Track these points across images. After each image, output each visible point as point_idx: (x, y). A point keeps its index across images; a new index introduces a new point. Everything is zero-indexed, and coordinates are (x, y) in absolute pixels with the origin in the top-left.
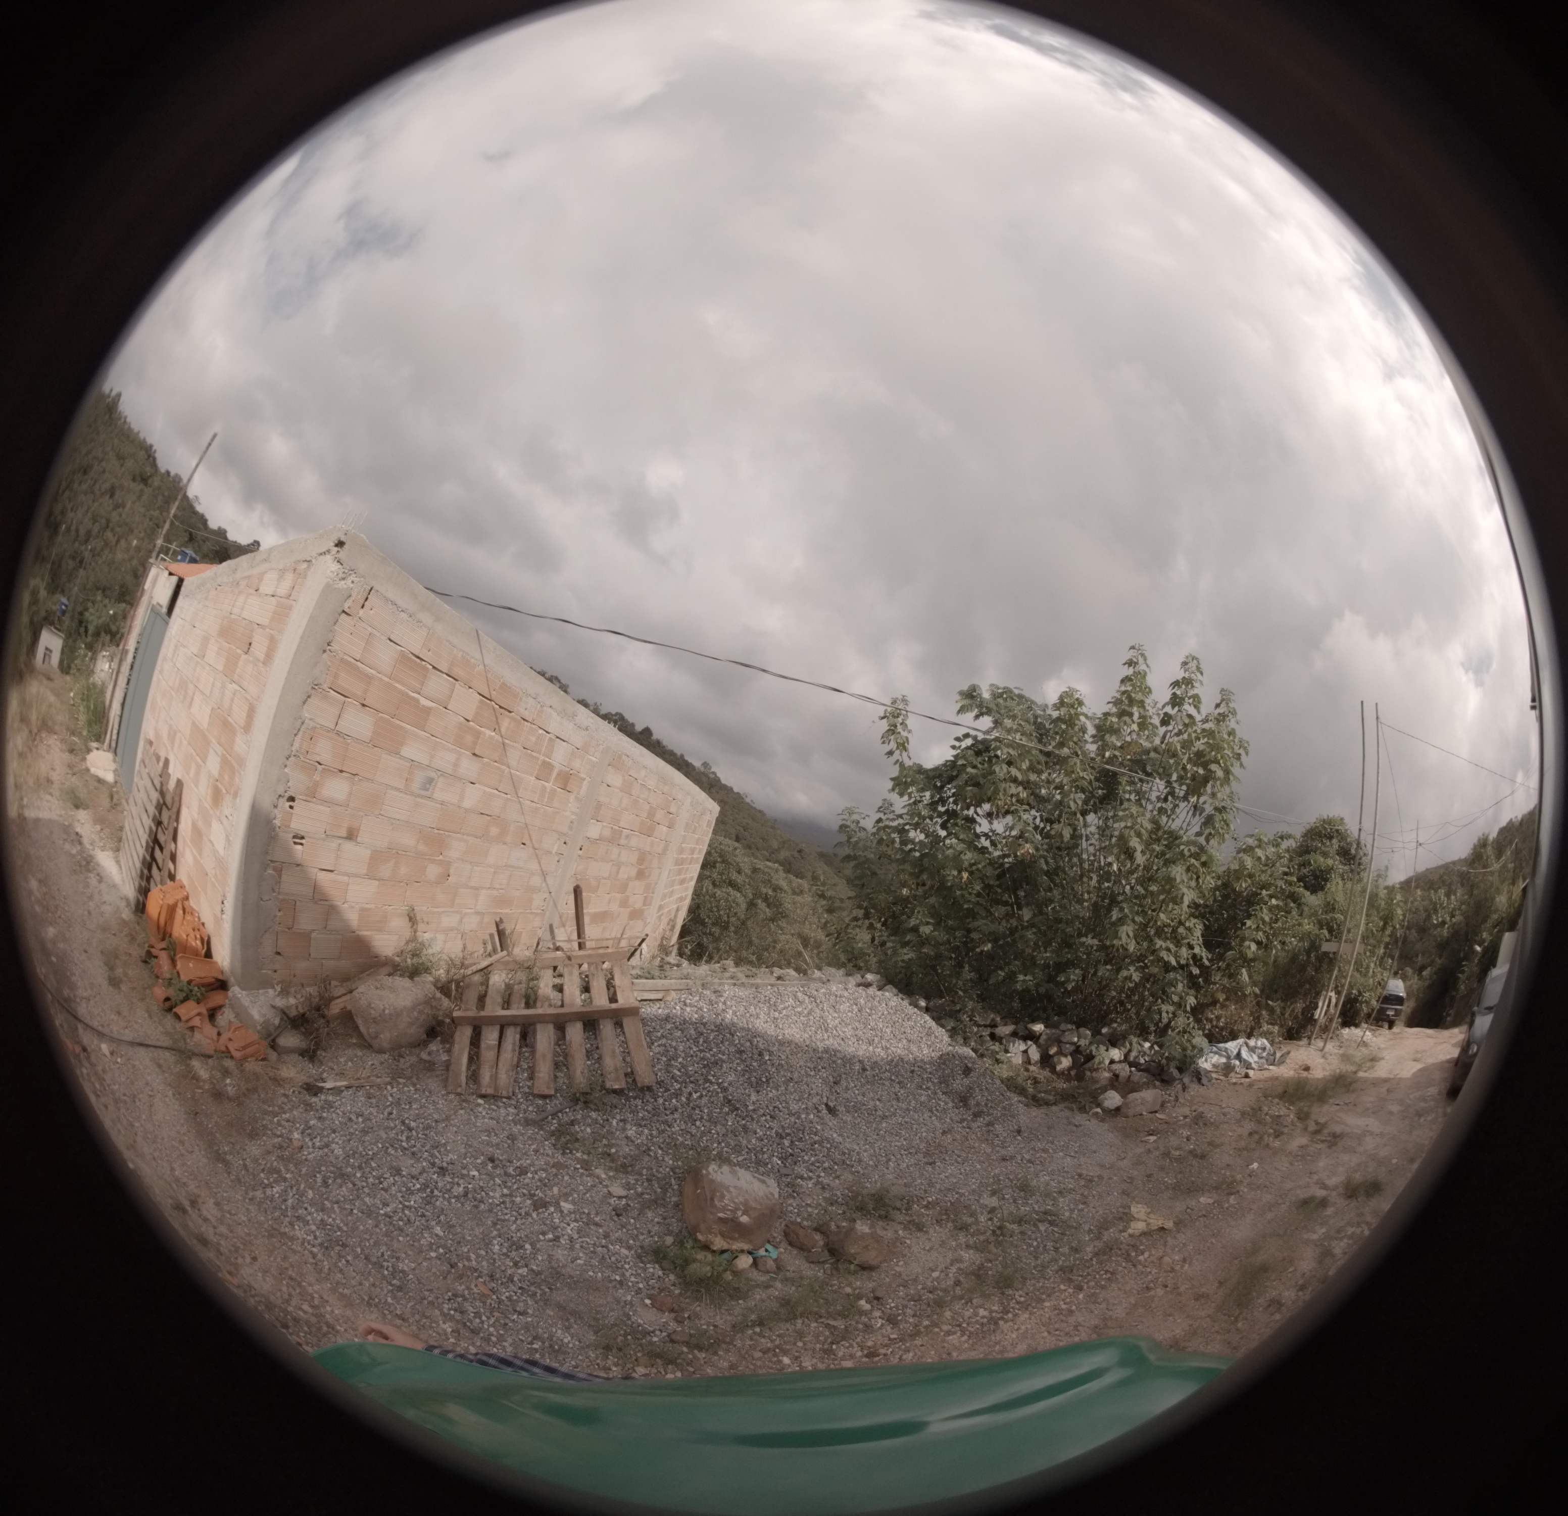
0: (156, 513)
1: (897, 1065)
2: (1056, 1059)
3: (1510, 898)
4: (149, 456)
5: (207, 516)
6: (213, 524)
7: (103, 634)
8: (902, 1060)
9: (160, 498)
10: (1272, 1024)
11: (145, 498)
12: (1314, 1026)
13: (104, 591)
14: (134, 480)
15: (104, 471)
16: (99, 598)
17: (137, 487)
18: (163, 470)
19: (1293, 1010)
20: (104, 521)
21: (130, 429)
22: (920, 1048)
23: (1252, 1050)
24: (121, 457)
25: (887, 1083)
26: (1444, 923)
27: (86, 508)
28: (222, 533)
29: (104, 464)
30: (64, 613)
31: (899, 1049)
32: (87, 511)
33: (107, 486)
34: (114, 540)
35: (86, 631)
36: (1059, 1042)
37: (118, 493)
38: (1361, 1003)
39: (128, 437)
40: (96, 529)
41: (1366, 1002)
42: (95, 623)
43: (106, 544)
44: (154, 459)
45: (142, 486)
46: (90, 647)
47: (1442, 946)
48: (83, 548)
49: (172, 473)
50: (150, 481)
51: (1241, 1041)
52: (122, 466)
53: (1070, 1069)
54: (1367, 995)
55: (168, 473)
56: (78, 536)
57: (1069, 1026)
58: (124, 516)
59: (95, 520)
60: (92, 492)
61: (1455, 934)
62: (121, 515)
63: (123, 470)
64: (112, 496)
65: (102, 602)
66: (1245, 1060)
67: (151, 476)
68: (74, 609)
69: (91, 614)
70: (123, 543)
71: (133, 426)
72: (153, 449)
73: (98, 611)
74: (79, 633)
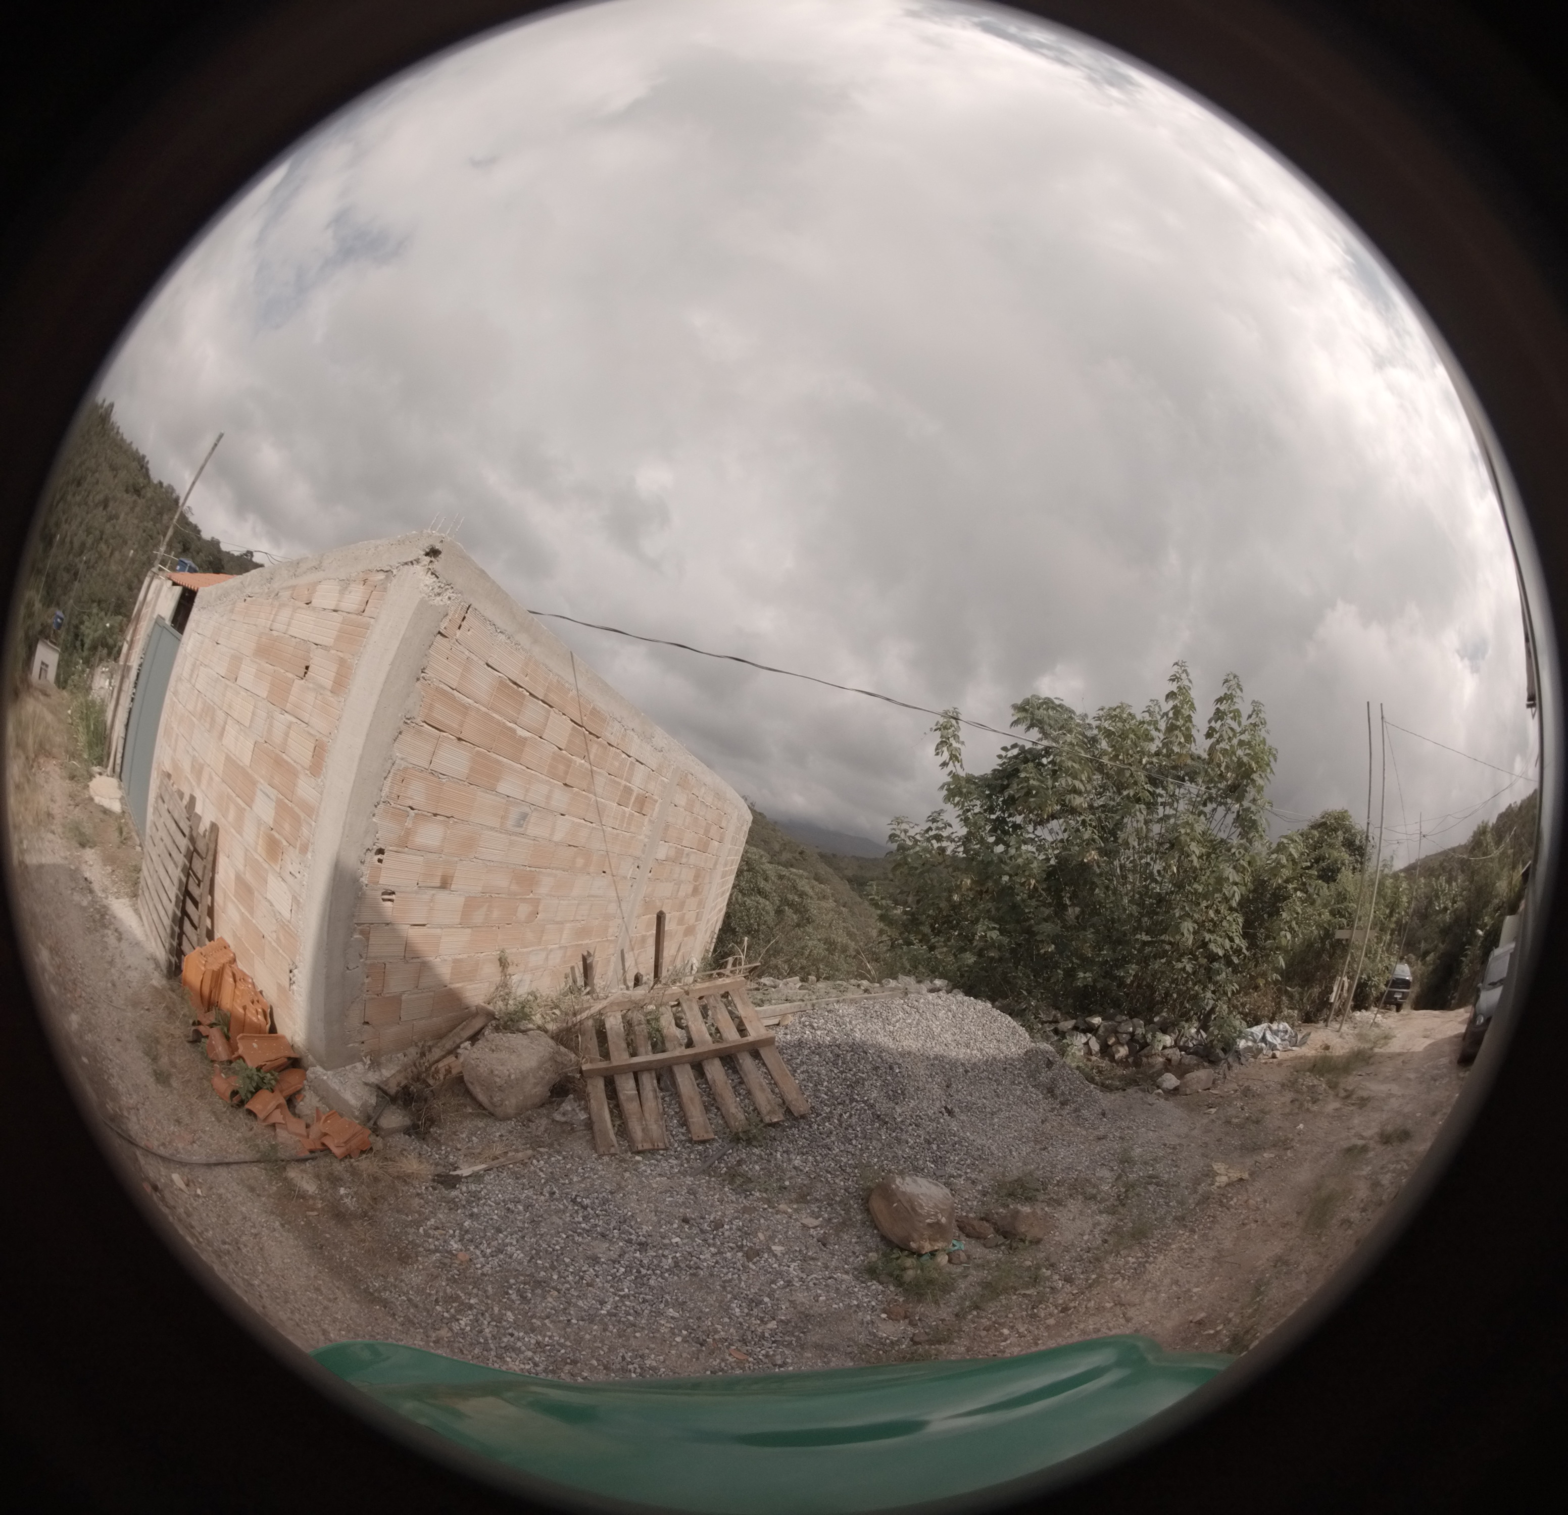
0: (149, 525)
1: (992, 1064)
2: (1114, 1049)
3: (1510, 883)
4: (142, 467)
5: (200, 527)
6: (206, 535)
7: (100, 648)
8: (995, 1059)
9: (153, 508)
10: (1291, 1008)
11: (137, 509)
12: (1330, 1009)
13: (99, 602)
14: (127, 491)
15: (97, 483)
16: (95, 611)
17: (130, 498)
18: (156, 481)
19: (1311, 994)
20: (97, 533)
21: (122, 440)
22: (1008, 1047)
23: (1275, 1033)
24: (114, 469)
25: (986, 1082)
26: (1446, 909)
27: (79, 520)
28: (215, 544)
29: (97, 475)
30: (59, 626)
31: (991, 1049)
32: (81, 523)
33: (100, 497)
34: (108, 553)
35: (83, 645)
36: (1116, 1032)
37: (111, 504)
38: (1371, 987)
39: (121, 447)
40: (89, 541)
41: (1375, 985)
42: (91, 637)
43: (101, 556)
44: (147, 470)
45: (135, 497)
46: (87, 662)
47: (1445, 931)
48: (77, 560)
49: (165, 484)
50: (143, 492)
51: (1264, 1025)
52: (115, 476)
53: (1127, 1057)
54: (1376, 979)
55: (161, 483)
56: (72, 548)
57: (1124, 1018)
58: (117, 528)
59: (88, 532)
60: (86, 504)
61: (1457, 919)
62: (114, 527)
63: (116, 481)
64: (105, 507)
65: (98, 614)
66: (1270, 1043)
67: (144, 487)
68: (69, 623)
69: (87, 627)
70: (117, 554)
71: (125, 437)
72: (146, 460)
73: (93, 624)
74: (74, 646)
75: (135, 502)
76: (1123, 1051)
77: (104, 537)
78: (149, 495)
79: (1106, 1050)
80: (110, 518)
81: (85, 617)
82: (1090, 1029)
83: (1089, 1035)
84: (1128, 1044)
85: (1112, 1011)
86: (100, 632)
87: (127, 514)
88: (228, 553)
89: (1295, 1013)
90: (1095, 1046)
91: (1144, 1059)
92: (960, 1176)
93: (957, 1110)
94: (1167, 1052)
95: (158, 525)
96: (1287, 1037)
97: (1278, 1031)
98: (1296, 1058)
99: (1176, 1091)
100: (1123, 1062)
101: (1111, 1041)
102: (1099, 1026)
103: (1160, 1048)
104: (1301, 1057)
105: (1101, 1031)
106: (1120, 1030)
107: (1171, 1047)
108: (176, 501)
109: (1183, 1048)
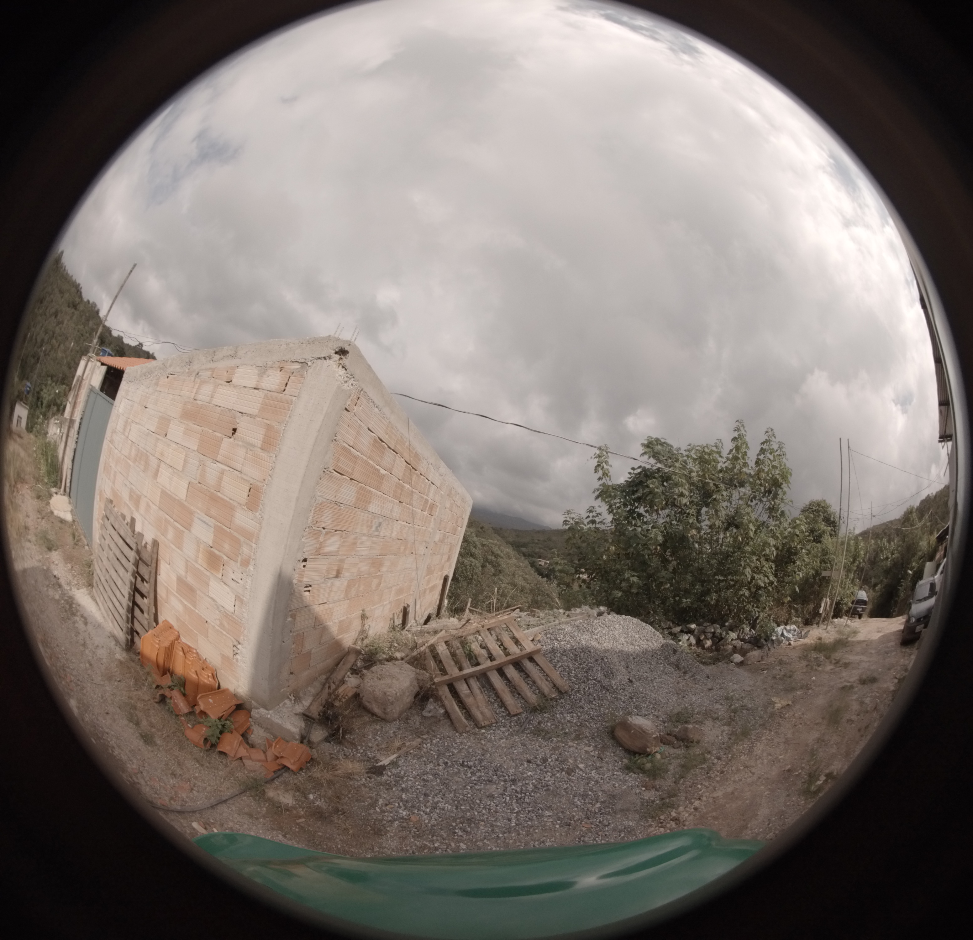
0: (81, 327)
1: (646, 654)
2: (704, 642)
3: (929, 543)
4: (78, 291)
5: (112, 329)
6: (115, 334)
7: (52, 407)
8: (647, 650)
9: (84, 317)
10: (797, 617)
11: (75, 318)
12: (820, 617)
13: (52, 377)
14: (69, 306)
15: (52, 301)
16: (49, 382)
17: (71, 311)
18: (85, 300)
19: (808, 609)
20: (51, 333)
21: (67, 274)
22: (652, 643)
24: (62, 292)
25: (644, 663)
26: (887, 558)
27: (41, 325)
28: (120, 339)
29: (52, 296)
30: (28, 392)
31: (644, 645)
32: (42, 327)
33: (53, 310)
34: (57, 345)
35: (42, 404)
36: (704, 632)
37: (59, 315)
38: (843, 604)
39: (66, 279)
40: (46, 338)
41: (846, 603)
42: (47, 399)
43: (53, 347)
44: (81, 293)
45: (73, 310)
46: (45, 416)
47: (887, 571)
48: (39, 350)
49: (91, 302)
50: (78, 307)
51: (782, 627)
52: (62, 297)
53: (712, 646)
54: (846, 600)
55: (88, 301)
56: (36, 342)
57: (708, 624)
58: (63, 329)
59: (46, 333)
60: (45, 314)
61: (895, 564)
62: (61, 329)
63: (63, 300)
64: (56, 317)
65: (51, 385)
66: (787, 637)
67: (79, 303)
68: (34, 389)
69: (45, 393)
70: (62, 346)
71: (69, 272)
72: (80, 286)
73: (48, 391)
74: (37, 405)
75: (73, 313)
76: (709, 643)
77: (55, 335)
78: (81, 308)
79: (699, 643)
80: (59, 323)
81: (44, 387)
82: (690, 632)
83: (689, 635)
84: (711, 639)
85: (701, 620)
86: (52, 396)
87: (68, 321)
88: (128, 345)
89: (800, 619)
90: (693, 641)
91: (722, 647)
92: (650, 714)
93: (634, 680)
94: (734, 642)
95: (86, 327)
96: (795, 633)
97: (790, 630)
98: (802, 645)
99: (741, 664)
100: (710, 649)
101: (702, 637)
102: (695, 629)
103: (730, 640)
104: (806, 644)
105: (696, 632)
106: (707, 631)
107: (736, 640)
108: (97, 312)
109: (743, 640)
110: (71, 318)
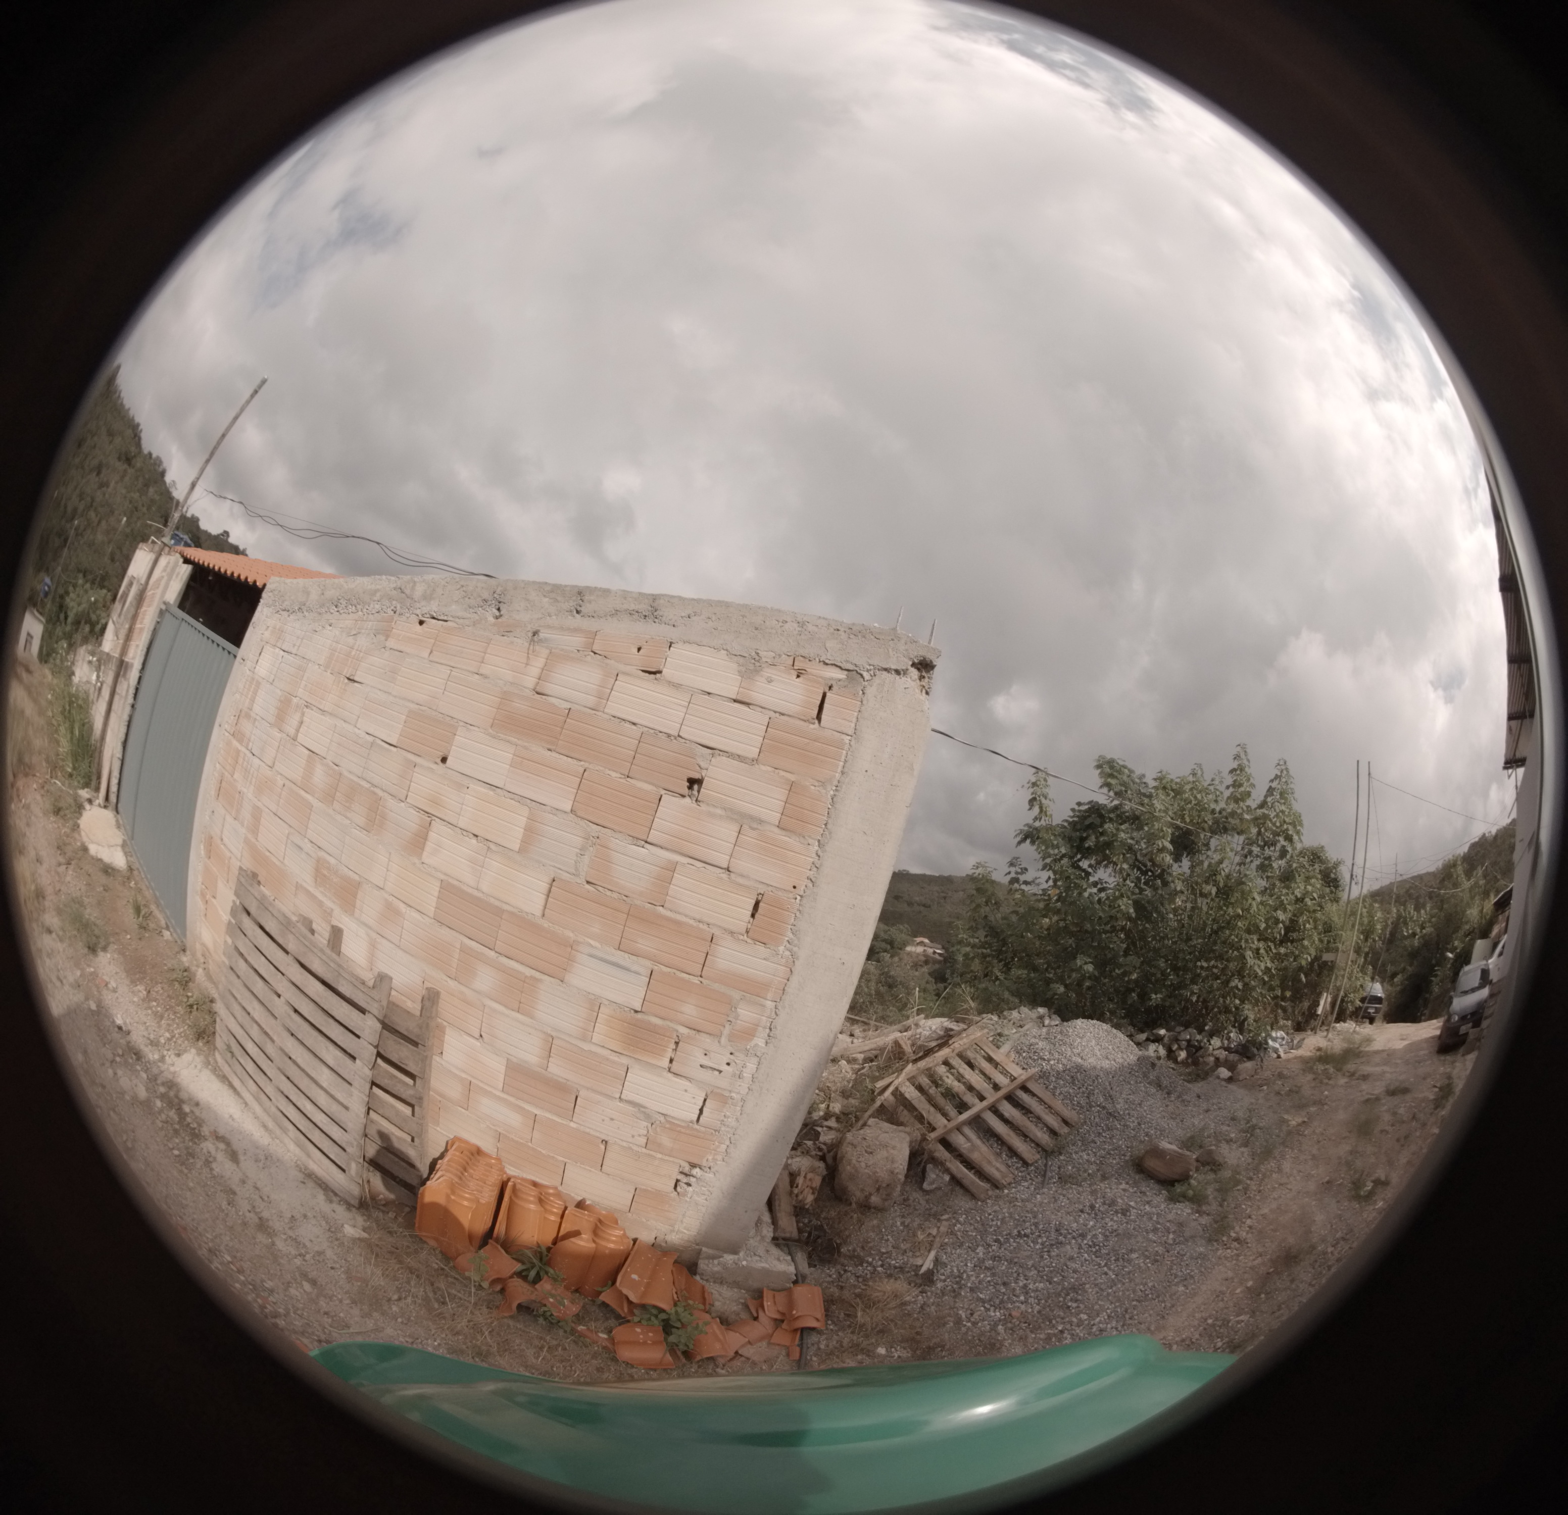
2: (1177, 1053)
3: (1481, 911)
4: (135, 435)
6: (187, 511)
7: (83, 624)
9: (141, 479)
12: (1318, 1020)
13: (85, 573)
14: (119, 459)
15: (95, 446)
16: (80, 582)
17: (121, 466)
18: (146, 452)
19: (1301, 1008)
20: (89, 499)
21: (122, 405)
24: (111, 434)
26: (1414, 934)
27: (74, 483)
28: (196, 521)
30: (46, 594)
32: (76, 487)
33: (95, 462)
34: (96, 520)
35: (66, 618)
36: (1177, 1040)
37: (104, 471)
39: (119, 413)
40: (81, 507)
42: (74, 611)
43: (89, 523)
44: (140, 439)
45: (126, 466)
46: (69, 639)
47: (1413, 955)
48: (68, 525)
49: (154, 456)
50: (133, 462)
52: (111, 442)
53: (1187, 1058)
54: (1352, 995)
56: (65, 512)
57: (1182, 1027)
58: (107, 496)
59: (81, 497)
60: (83, 467)
61: (1426, 943)
62: (104, 495)
63: (111, 447)
68: (55, 592)
69: (72, 600)
71: (125, 402)
73: (78, 596)
74: (58, 617)
75: (125, 471)
76: (1183, 1055)
77: (94, 504)
78: (138, 465)
79: (1170, 1054)
80: (101, 485)
81: (71, 589)
82: (1158, 1039)
83: (1158, 1044)
84: (1186, 1049)
85: (1172, 1023)
86: (84, 606)
87: (117, 483)
88: (206, 532)
89: (1289, 1023)
90: (1163, 1053)
94: (1216, 1052)
95: (144, 496)
96: (1285, 1042)
97: (1277, 1037)
98: (1298, 1058)
99: (1231, 1079)
100: (1184, 1063)
101: (1174, 1047)
102: (1164, 1037)
103: (1211, 1050)
104: (1302, 1058)
105: (1166, 1040)
106: (1180, 1038)
107: (1218, 1049)
108: (163, 474)
109: (1227, 1049)
110: (122, 478)
